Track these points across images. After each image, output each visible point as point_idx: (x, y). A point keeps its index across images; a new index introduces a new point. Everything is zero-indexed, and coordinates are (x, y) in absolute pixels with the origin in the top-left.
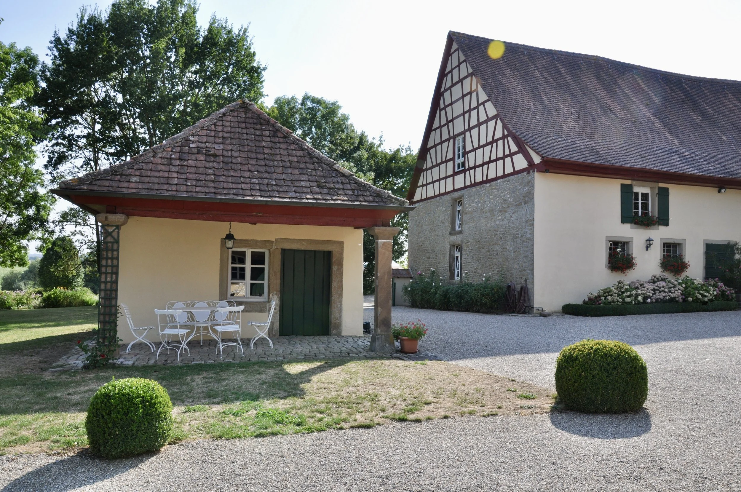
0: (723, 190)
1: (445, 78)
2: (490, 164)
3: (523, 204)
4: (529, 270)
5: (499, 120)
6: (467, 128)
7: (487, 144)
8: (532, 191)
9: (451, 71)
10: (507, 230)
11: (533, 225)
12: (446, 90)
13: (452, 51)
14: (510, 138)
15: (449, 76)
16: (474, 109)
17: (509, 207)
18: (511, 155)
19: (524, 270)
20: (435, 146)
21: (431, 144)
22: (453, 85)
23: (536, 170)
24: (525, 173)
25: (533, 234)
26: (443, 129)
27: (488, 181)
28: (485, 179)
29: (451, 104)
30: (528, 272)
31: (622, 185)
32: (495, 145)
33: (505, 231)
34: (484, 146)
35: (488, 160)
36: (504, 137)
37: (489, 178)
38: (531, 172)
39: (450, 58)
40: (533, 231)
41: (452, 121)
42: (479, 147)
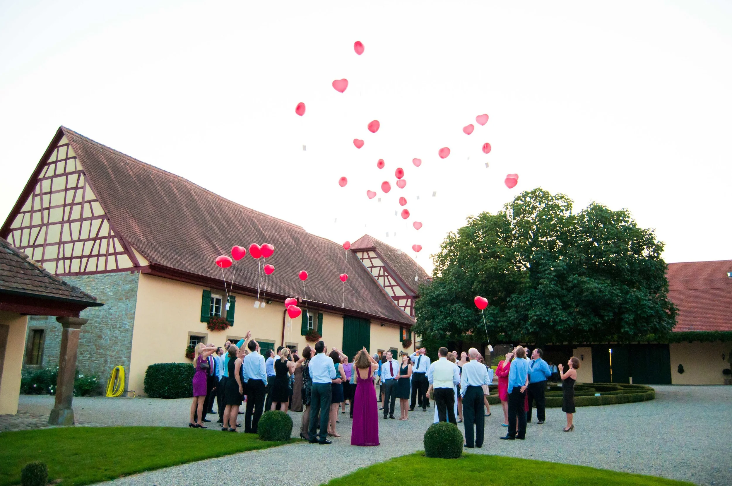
0: (270, 302)
1: (46, 167)
2: (90, 258)
3: (124, 299)
4: (126, 357)
5: (105, 221)
6: (66, 219)
7: (89, 240)
8: (136, 289)
9: (56, 162)
10: (104, 320)
11: (133, 318)
12: (45, 178)
13: (60, 143)
14: (116, 239)
15: (52, 166)
16: (78, 204)
17: (108, 300)
18: (116, 254)
19: (120, 357)
20: (21, 229)
21: (16, 224)
22: (56, 176)
23: (141, 271)
24: (129, 272)
25: (133, 326)
26: (35, 214)
27: (85, 273)
28: (82, 270)
29: (50, 193)
30: (125, 359)
31: (204, 291)
32: (98, 242)
33: (102, 321)
34: (85, 241)
35: (88, 254)
36: (109, 237)
37: (87, 271)
38: (136, 272)
39: (56, 150)
40: (133, 324)
41: (48, 209)
42: (79, 240)
